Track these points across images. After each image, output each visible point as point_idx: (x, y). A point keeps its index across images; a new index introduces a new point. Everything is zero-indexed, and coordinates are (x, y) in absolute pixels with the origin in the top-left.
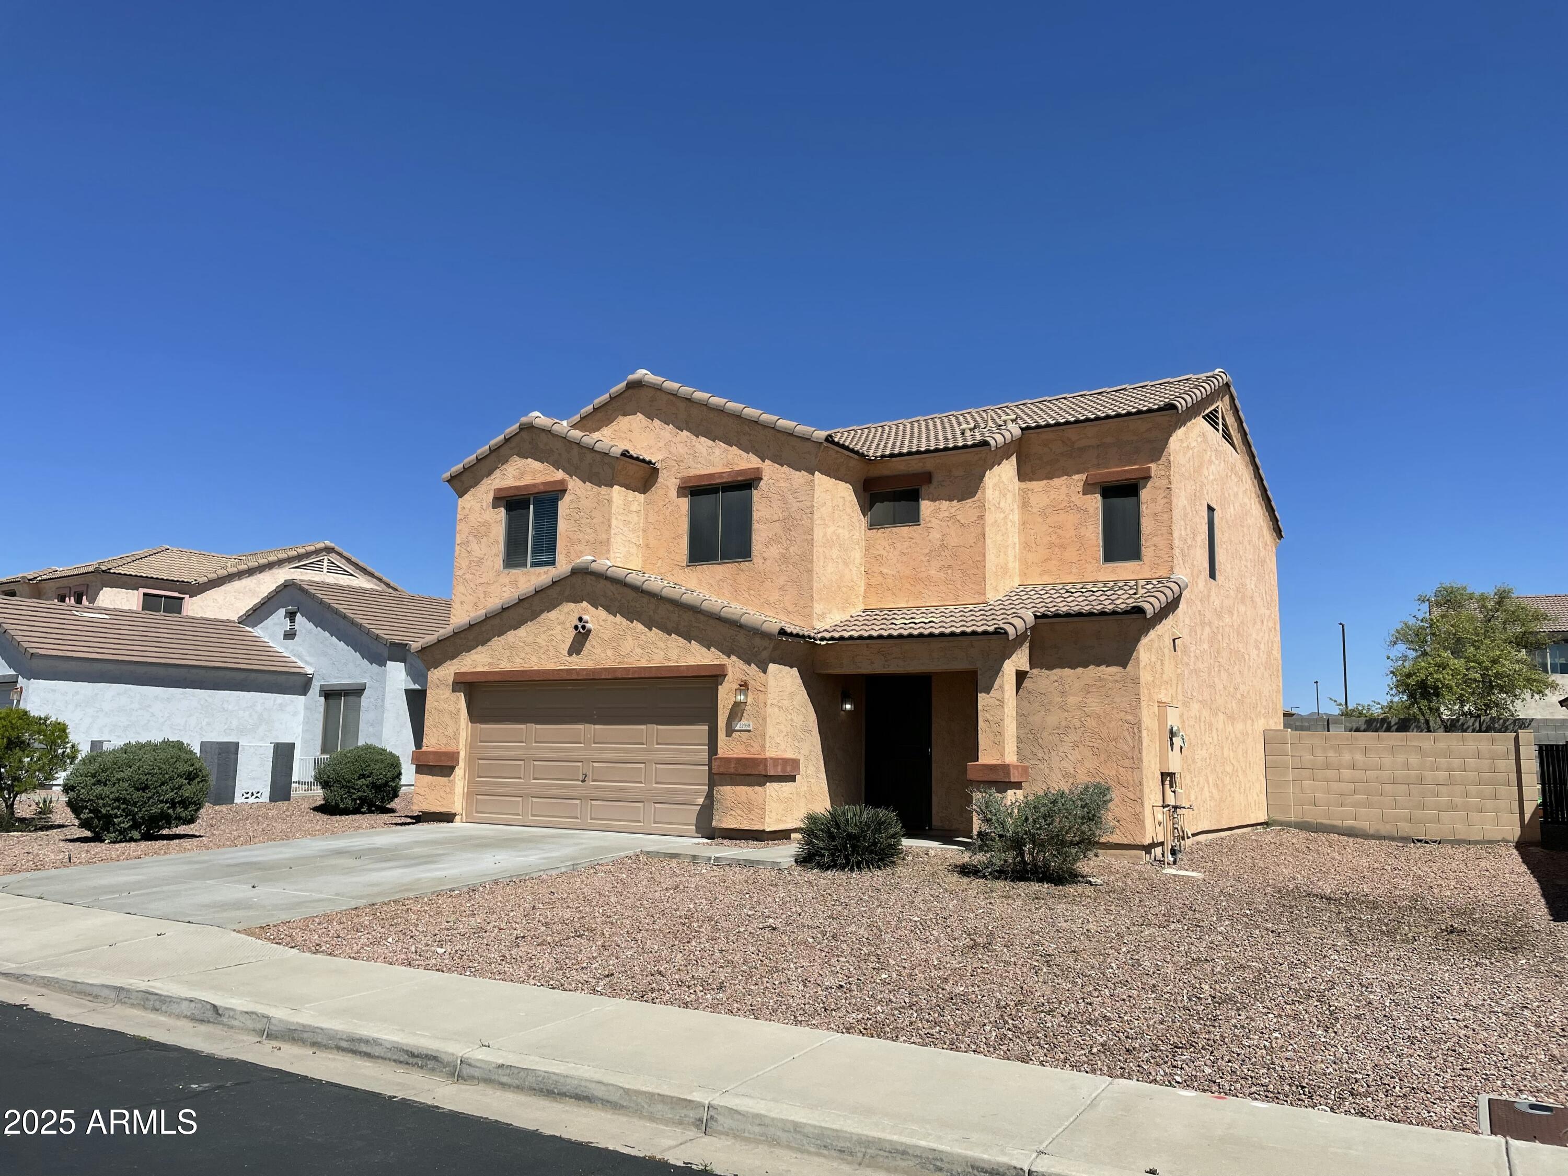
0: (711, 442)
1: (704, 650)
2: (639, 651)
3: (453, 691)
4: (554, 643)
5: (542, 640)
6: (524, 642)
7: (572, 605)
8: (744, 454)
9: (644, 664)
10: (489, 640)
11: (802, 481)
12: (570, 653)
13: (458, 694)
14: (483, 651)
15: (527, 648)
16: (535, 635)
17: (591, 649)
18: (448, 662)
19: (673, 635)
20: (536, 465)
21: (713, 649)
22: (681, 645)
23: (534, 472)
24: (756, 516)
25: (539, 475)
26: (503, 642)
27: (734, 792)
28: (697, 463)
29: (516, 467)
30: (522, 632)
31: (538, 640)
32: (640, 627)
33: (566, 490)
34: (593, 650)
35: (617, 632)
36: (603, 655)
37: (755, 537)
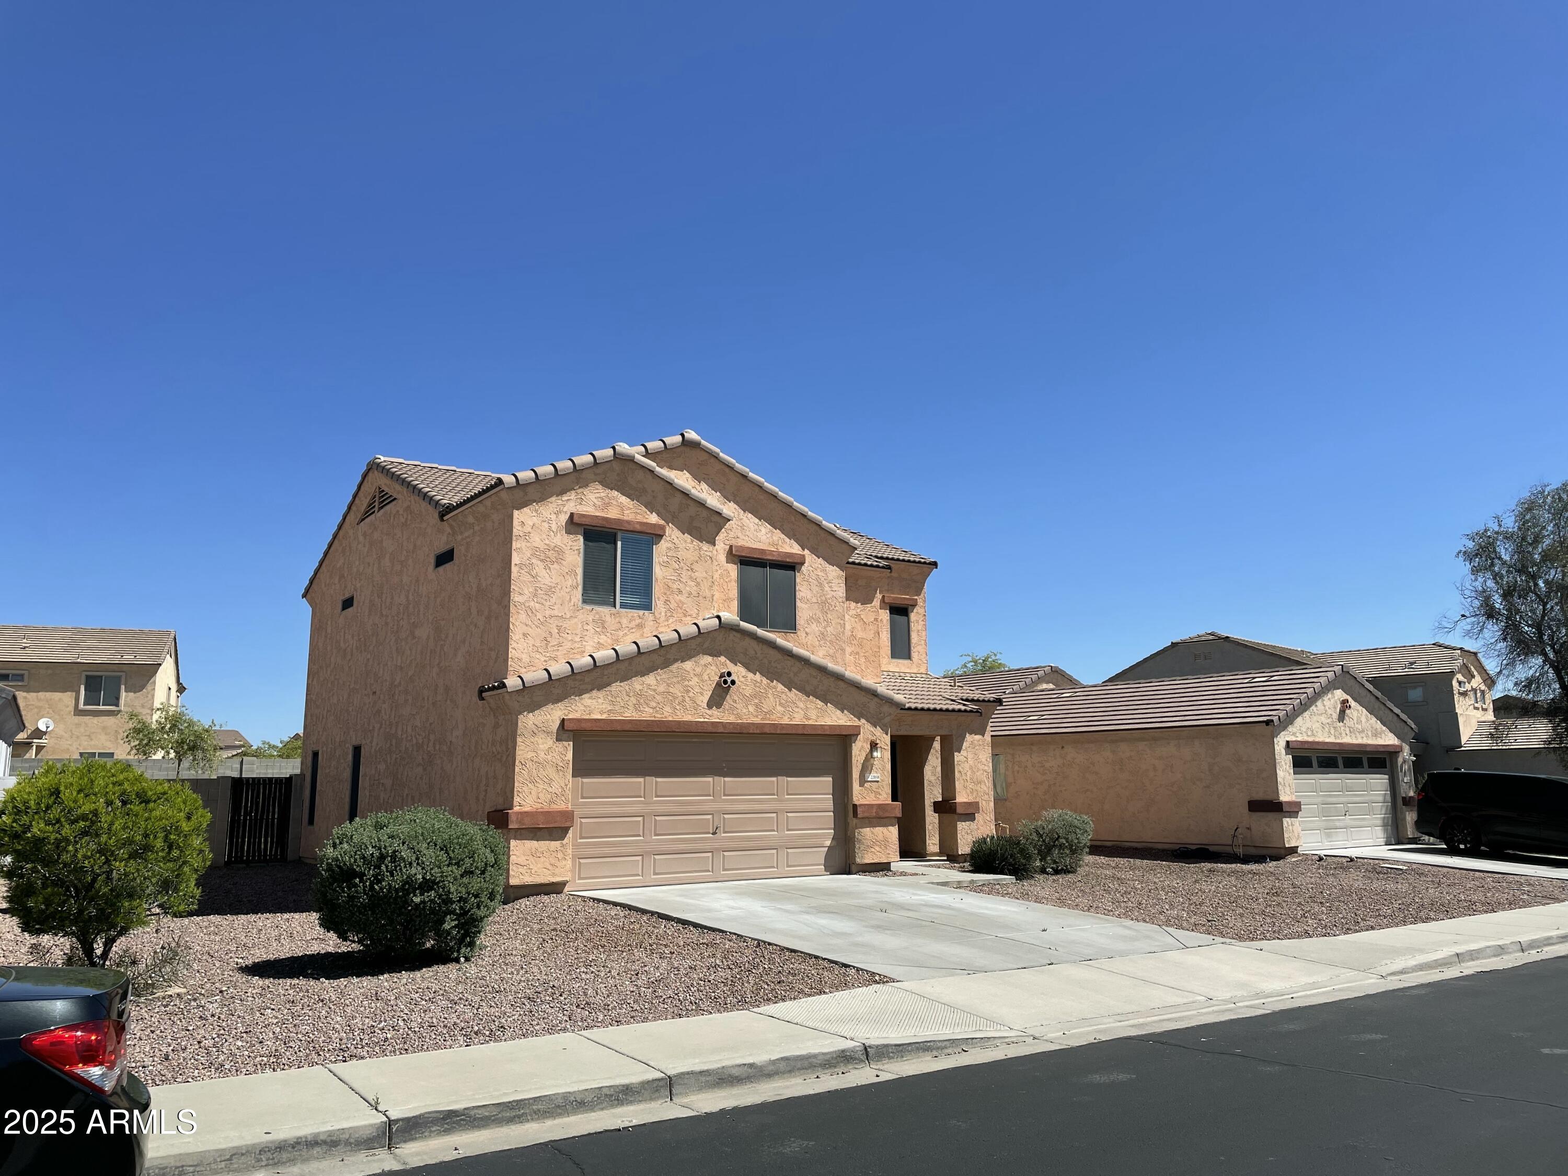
0: (758, 520)
1: (839, 712)
2: (779, 708)
3: (558, 740)
4: (691, 694)
5: (677, 691)
6: (655, 690)
7: (709, 659)
8: (787, 540)
9: (786, 721)
10: (609, 684)
11: (834, 574)
12: (710, 706)
13: (566, 743)
14: (601, 696)
15: (658, 697)
16: (668, 685)
17: (732, 703)
18: (550, 706)
19: (811, 697)
20: (624, 499)
21: (846, 712)
22: (819, 706)
23: (621, 507)
24: (799, 595)
25: (628, 512)
26: (627, 688)
27: (873, 833)
28: (745, 536)
29: (598, 495)
30: (650, 679)
31: (671, 690)
32: (780, 687)
33: (663, 536)
34: (735, 705)
35: (758, 689)
36: (745, 711)
37: (799, 614)
